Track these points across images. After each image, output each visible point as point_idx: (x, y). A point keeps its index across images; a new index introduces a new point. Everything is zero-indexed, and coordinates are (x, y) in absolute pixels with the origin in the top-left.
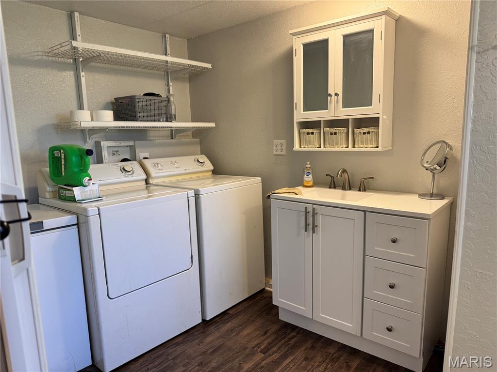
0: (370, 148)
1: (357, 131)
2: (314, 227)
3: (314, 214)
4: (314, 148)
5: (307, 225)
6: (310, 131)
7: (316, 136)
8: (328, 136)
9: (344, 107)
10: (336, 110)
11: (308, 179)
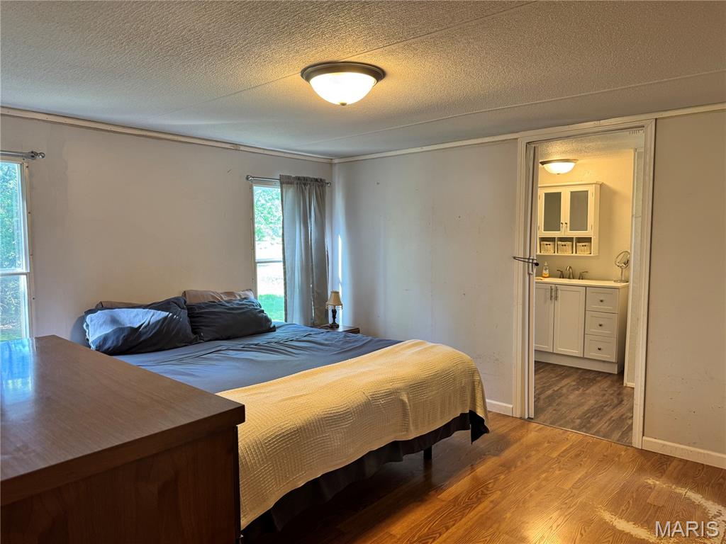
0: (586, 254)
1: (578, 244)
2: (556, 298)
3: (557, 290)
4: (551, 253)
5: (551, 296)
6: (548, 243)
7: (552, 246)
8: (560, 247)
9: (571, 230)
10: (565, 232)
11: (546, 272)
